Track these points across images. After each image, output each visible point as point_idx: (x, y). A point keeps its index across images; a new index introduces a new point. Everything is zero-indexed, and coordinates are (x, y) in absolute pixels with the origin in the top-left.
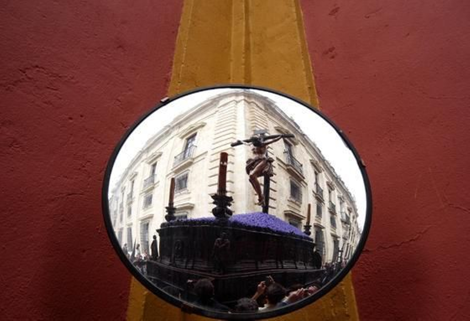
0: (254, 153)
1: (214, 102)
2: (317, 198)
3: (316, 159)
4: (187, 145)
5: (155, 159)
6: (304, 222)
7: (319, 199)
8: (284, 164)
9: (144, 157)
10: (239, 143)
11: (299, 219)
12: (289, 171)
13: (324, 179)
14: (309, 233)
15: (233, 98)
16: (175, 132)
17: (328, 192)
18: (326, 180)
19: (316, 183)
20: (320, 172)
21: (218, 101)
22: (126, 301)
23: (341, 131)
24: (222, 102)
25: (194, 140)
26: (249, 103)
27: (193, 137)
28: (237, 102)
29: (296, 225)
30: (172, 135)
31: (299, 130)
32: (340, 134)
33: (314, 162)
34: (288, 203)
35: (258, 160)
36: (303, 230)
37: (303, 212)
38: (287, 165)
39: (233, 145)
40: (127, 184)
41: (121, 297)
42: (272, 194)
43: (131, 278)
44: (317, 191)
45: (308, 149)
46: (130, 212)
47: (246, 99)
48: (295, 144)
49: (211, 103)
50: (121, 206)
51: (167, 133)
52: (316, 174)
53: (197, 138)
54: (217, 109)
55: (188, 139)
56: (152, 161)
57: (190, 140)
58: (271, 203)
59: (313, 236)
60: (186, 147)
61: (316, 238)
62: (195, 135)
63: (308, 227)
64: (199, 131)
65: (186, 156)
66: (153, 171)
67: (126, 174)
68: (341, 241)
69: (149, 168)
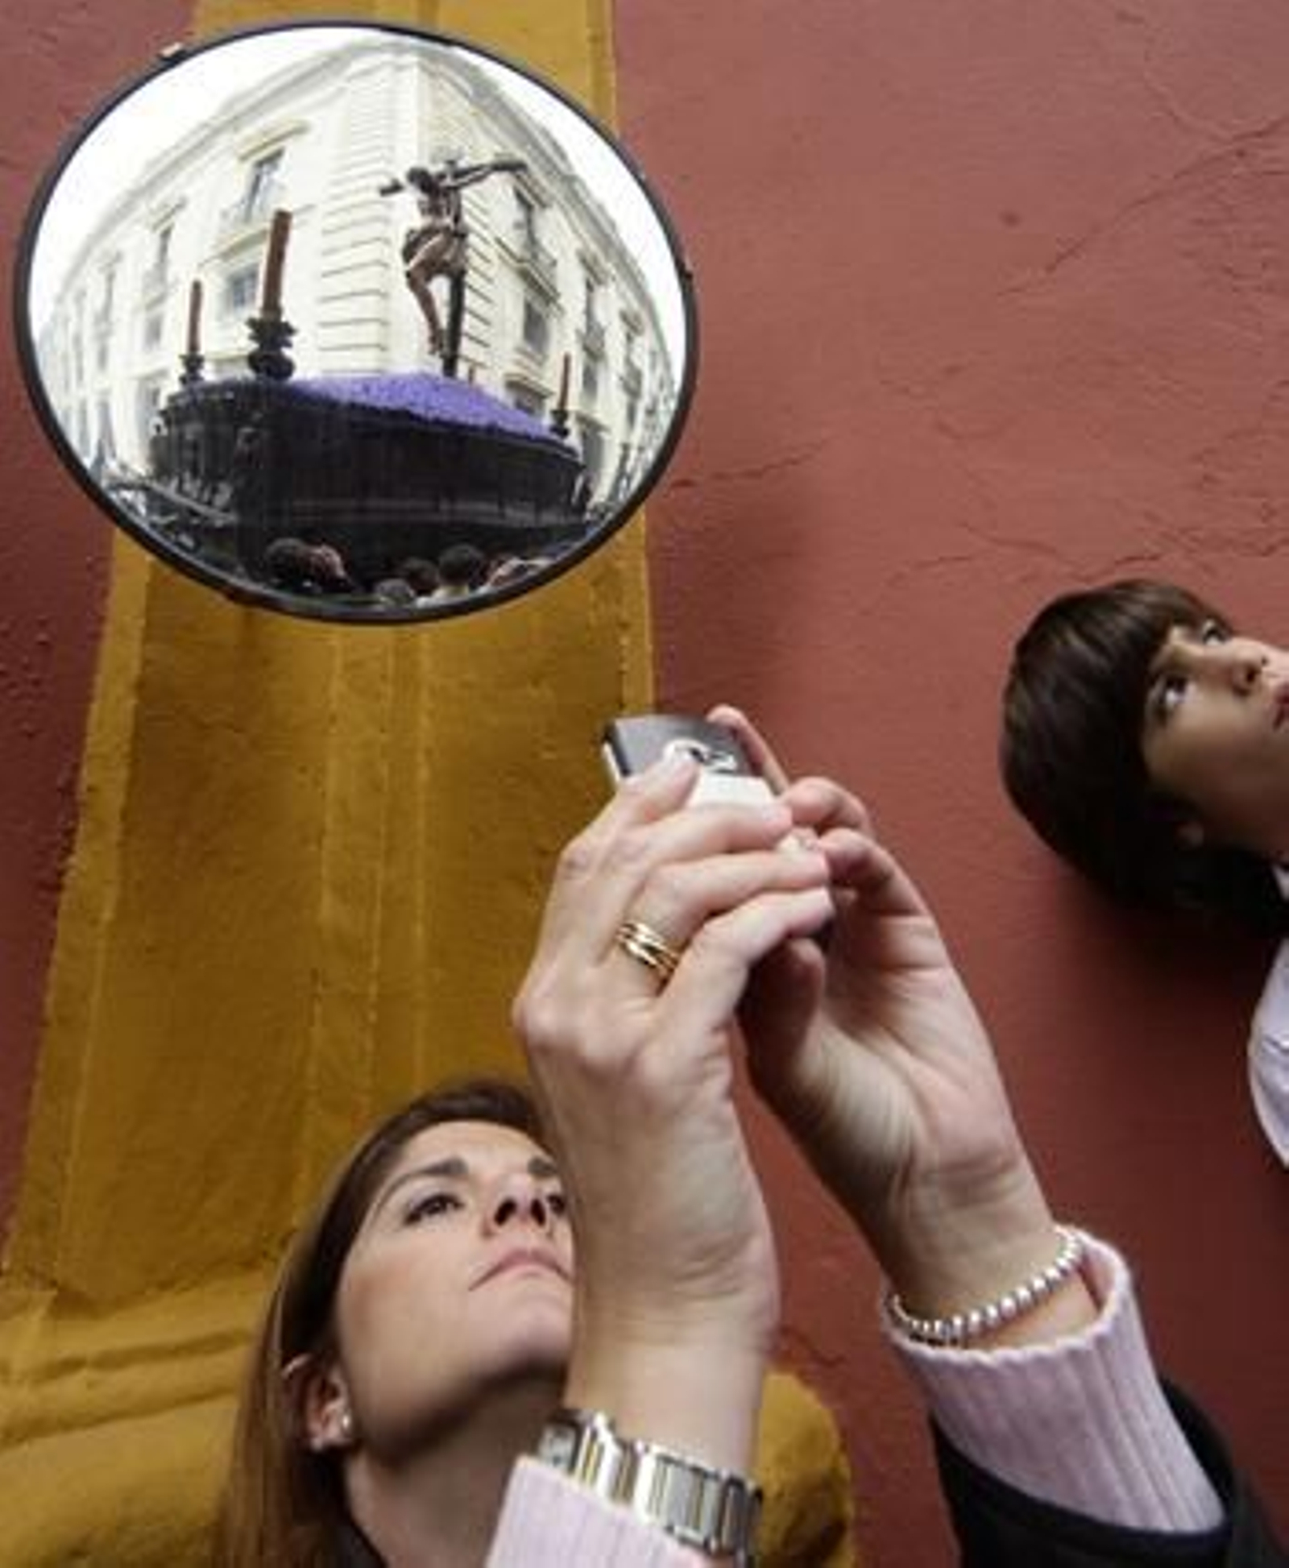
0: (423, 212)
1: (334, 62)
2: (586, 349)
3: (594, 247)
4: (258, 179)
5: (168, 217)
6: (552, 404)
7: (594, 353)
8: (511, 254)
9: (142, 208)
10: (396, 188)
11: (540, 396)
12: (524, 275)
13: (611, 303)
14: (565, 433)
15: (387, 57)
16: (223, 141)
17: (622, 336)
18: (617, 305)
19: (589, 313)
20: (600, 282)
21: (347, 64)
22: (104, 576)
23: (643, 176)
24: (356, 66)
25: (275, 167)
26: (432, 75)
27: (273, 159)
28: (400, 68)
29: (529, 411)
30: (213, 152)
31: (562, 166)
32: (643, 185)
33: (589, 258)
34: (518, 357)
35: (428, 232)
36: (547, 421)
37: (550, 380)
38: (520, 261)
39: (385, 192)
40: (92, 280)
41: (90, 567)
42: (468, 323)
43: (111, 532)
44: (589, 328)
45: (577, 223)
46: (103, 358)
47: (426, 63)
48: (544, 206)
49: (326, 65)
50: (77, 340)
51: (202, 146)
52: (589, 287)
53: (284, 162)
54: (340, 83)
55: (260, 164)
56: (162, 221)
57: (265, 168)
58: (466, 347)
59: (573, 440)
60: (255, 188)
61: (585, 452)
62: (279, 154)
63: (561, 414)
64: (290, 146)
65: (255, 211)
66: (163, 250)
67: (86, 252)
68: (633, 453)
69: (153, 241)
